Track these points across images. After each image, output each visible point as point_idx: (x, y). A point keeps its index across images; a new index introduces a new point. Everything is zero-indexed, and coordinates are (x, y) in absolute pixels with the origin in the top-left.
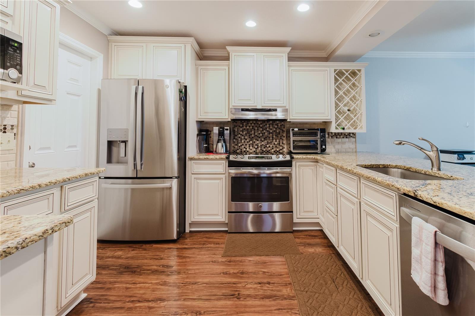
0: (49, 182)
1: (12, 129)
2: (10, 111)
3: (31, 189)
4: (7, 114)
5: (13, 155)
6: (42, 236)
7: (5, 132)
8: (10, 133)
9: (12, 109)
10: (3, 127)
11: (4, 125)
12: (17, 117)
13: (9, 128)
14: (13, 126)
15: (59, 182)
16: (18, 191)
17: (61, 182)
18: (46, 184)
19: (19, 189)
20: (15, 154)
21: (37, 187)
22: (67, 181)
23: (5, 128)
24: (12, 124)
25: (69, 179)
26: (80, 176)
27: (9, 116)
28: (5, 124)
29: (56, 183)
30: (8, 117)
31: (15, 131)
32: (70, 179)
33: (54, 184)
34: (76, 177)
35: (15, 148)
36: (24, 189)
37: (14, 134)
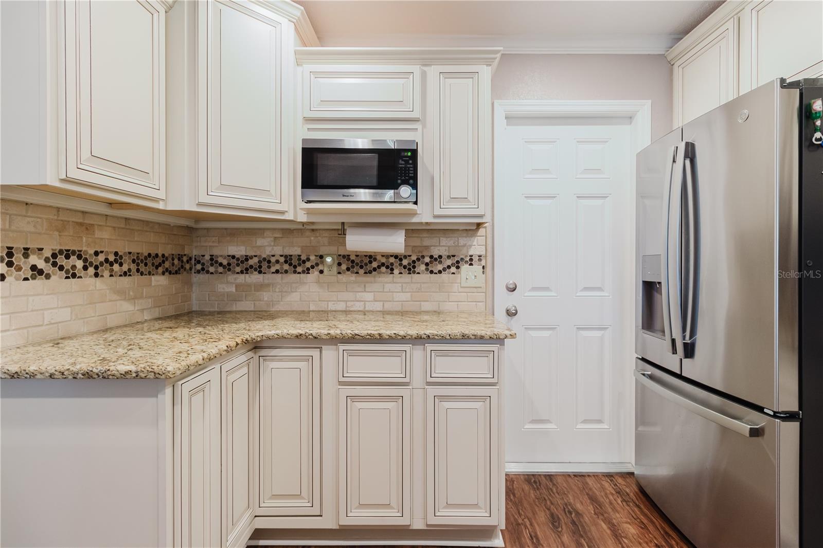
0: (395, 334)
1: (480, 260)
2: (476, 238)
3: (368, 337)
4: (473, 241)
5: (482, 294)
6: (124, 375)
7: (471, 264)
8: (478, 265)
9: (478, 234)
10: (469, 258)
11: (470, 256)
12: (484, 244)
13: (475, 259)
14: (481, 256)
15: (410, 337)
16: (353, 335)
17: (414, 337)
18: (390, 335)
19: (354, 334)
20: (484, 294)
21: (376, 336)
22: (424, 338)
23: (471, 260)
24: (479, 253)
25: (429, 336)
26: (450, 335)
27: (475, 243)
28: (470, 253)
29: (405, 336)
30: (475, 245)
31: (483, 263)
32: (431, 336)
33: (402, 338)
34: (442, 336)
35: (484, 285)
36: (360, 334)
37: (482, 267)
